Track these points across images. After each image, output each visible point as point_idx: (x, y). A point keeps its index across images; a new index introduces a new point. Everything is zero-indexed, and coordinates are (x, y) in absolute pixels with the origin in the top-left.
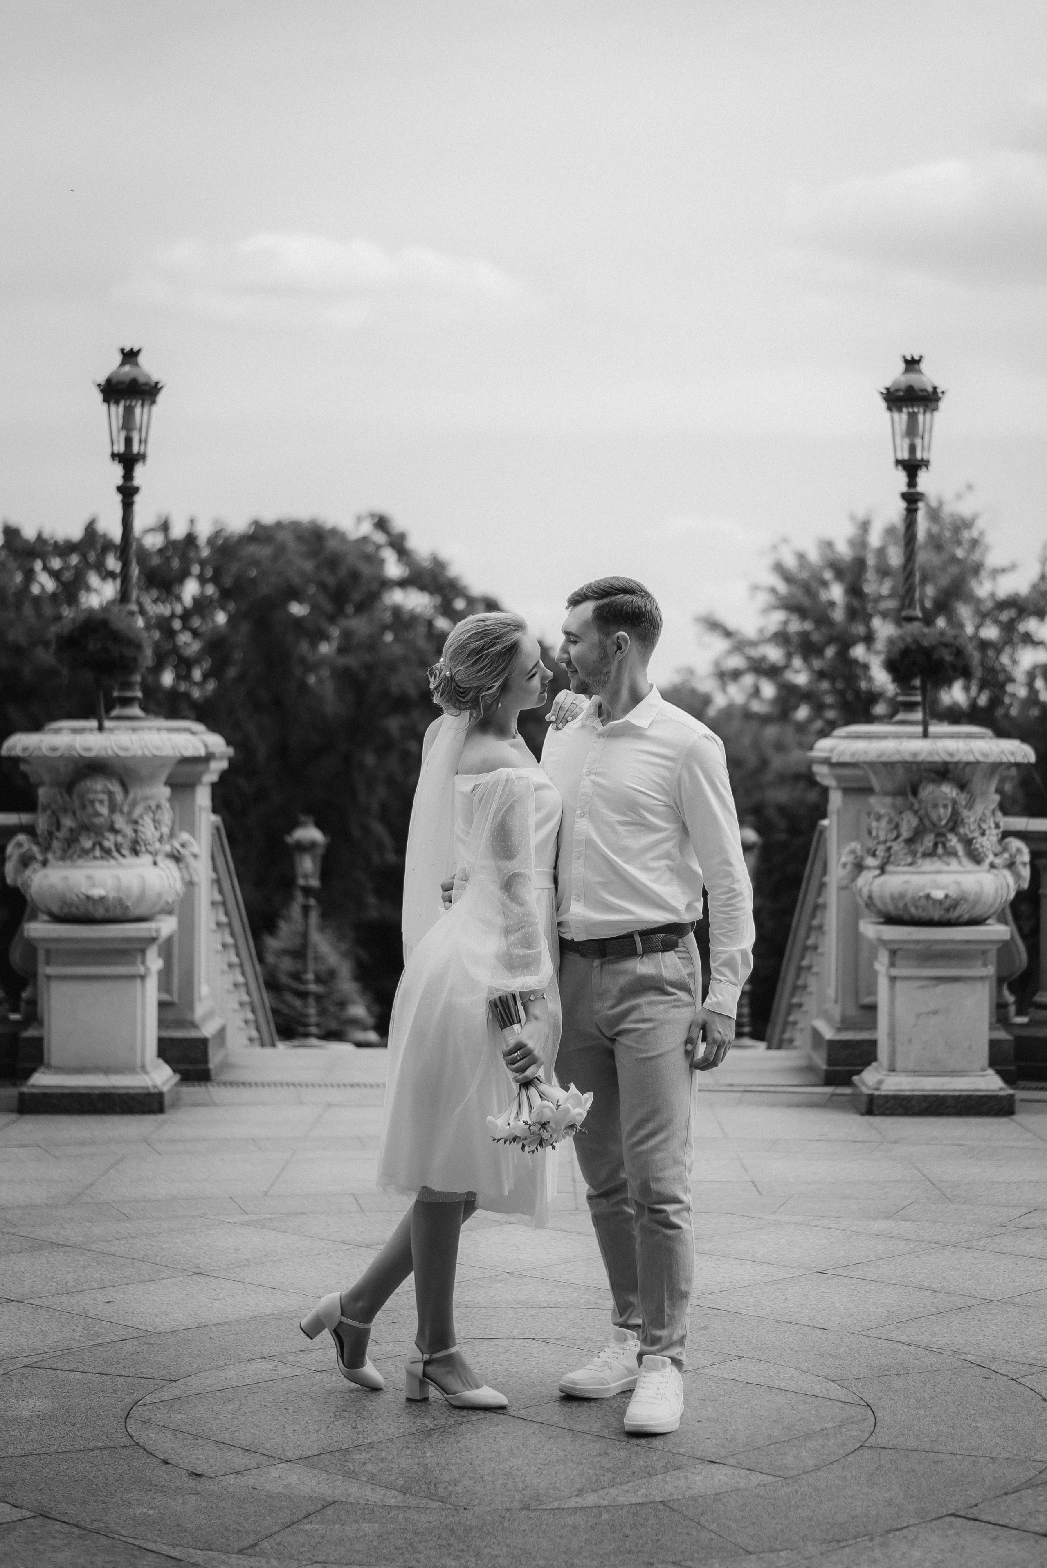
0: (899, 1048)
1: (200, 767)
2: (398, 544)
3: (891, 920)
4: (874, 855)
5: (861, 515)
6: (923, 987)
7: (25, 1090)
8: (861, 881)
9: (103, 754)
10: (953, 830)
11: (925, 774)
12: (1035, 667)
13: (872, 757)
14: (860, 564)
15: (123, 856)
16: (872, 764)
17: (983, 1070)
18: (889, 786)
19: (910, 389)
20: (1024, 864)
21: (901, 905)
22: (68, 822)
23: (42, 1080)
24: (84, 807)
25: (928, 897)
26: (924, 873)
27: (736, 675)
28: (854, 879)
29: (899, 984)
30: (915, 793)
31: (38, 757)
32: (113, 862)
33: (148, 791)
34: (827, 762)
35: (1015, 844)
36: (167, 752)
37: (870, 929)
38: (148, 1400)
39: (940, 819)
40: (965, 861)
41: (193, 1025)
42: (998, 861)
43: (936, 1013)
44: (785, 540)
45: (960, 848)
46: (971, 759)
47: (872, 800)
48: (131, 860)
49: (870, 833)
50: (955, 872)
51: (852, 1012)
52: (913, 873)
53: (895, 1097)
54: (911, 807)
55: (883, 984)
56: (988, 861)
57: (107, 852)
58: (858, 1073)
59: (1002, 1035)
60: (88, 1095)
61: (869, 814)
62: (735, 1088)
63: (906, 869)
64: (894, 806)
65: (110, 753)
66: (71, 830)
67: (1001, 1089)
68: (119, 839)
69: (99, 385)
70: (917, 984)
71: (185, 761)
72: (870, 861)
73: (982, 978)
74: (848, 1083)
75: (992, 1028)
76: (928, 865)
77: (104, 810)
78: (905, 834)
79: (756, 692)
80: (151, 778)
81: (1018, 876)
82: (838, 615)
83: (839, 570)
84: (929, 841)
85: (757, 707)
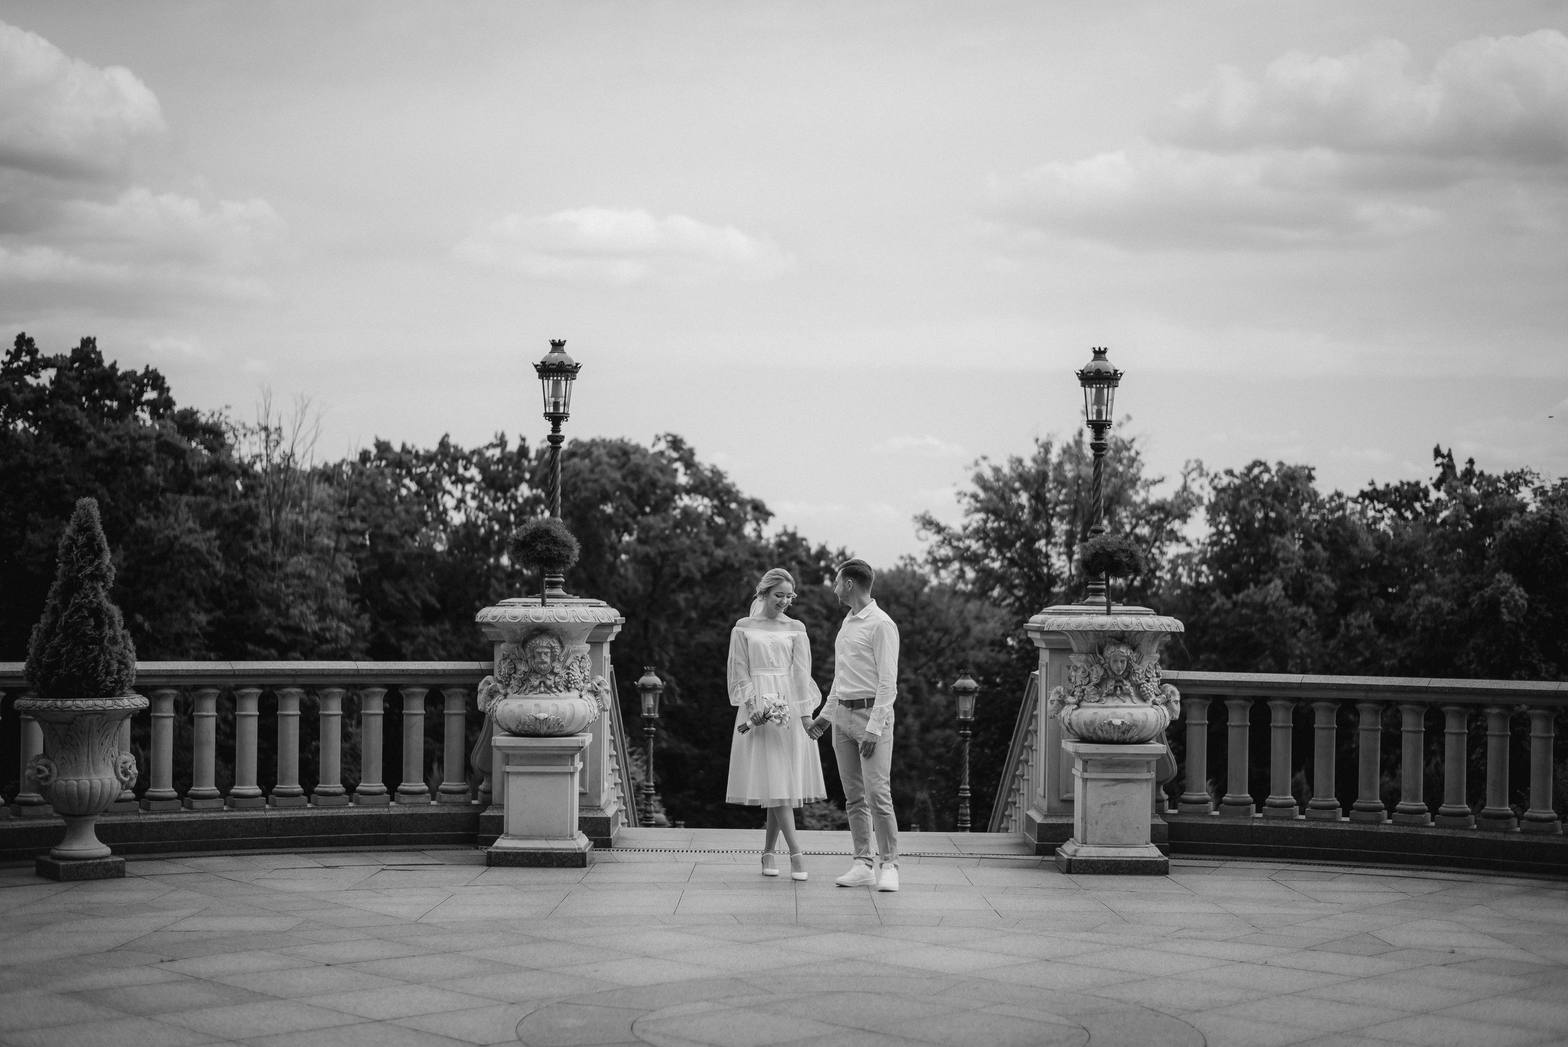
0: (1089, 828)
1: (607, 631)
2: (688, 459)
3: (1084, 740)
4: (1073, 695)
5: (1043, 439)
6: (1105, 786)
7: (490, 849)
8: (1063, 713)
9: (548, 621)
10: (1127, 678)
11: (1108, 639)
12: (1178, 556)
13: (1072, 627)
14: (1042, 477)
15: (561, 691)
16: (1071, 632)
17: (1147, 844)
18: (1084, 648)
19: (1098, 372)
20: (1176, 702)
21: (1091, 730)
22: (522, 668)
23: (503, 843)
24: (534, 657)
25: (1110, 723)
26: (1107, 707)
27: (946, 562)
28: (1058, 711)
29: (1089, 784)
30: (1101, 653)
31: (503, 623)
32: (553, 695)
33: (577, 647)
34: (1040, 630)
35: (1170, 688)
36: (591, 620)
37: (1069, 746)
38: (641, 1019)
39: (1119, 670)
40: (1135, 699)
41: (599, 809)
42: (1158, 699)
43: (1115, 803)
44: (984, 458)
45: (1132, 690)
46: (1141, 629)
47: (1072, 657)
48: (565, 694)
49: (1070, 680)
50: (1130, 707)
51: (1056, 804)
52: (1100, 707)
53: (1086, 861)
54: (1098, 662)
55: (1078, 784)
56: (1151, 699)
57: (549, 688)
58: (1060, 846)
59: (1160, 821)
60: (535, 854)
61: (1069, 668)
62: (974, 856)
63: (1095, 704)
64: (1087, 661)
65: (553, 620)
66: (525, 673)
67: (1159, 856)
68: (557, 679)
69: (536, 366)
70: (1102, 783)
71: (602, 626)
72: (1070, 699)
73: (1147, 780)
74: (1053, 853)
75: (1153, 816)
76: (1110, 702)
77: (548, 660)
78: (1095, 681)
79: (962, 575)
80: (579, 638)
81: (1171, 710)
82: (1025, 516)
83: (1025, 481)
84: (1110, 685)
85: (961, 586)
